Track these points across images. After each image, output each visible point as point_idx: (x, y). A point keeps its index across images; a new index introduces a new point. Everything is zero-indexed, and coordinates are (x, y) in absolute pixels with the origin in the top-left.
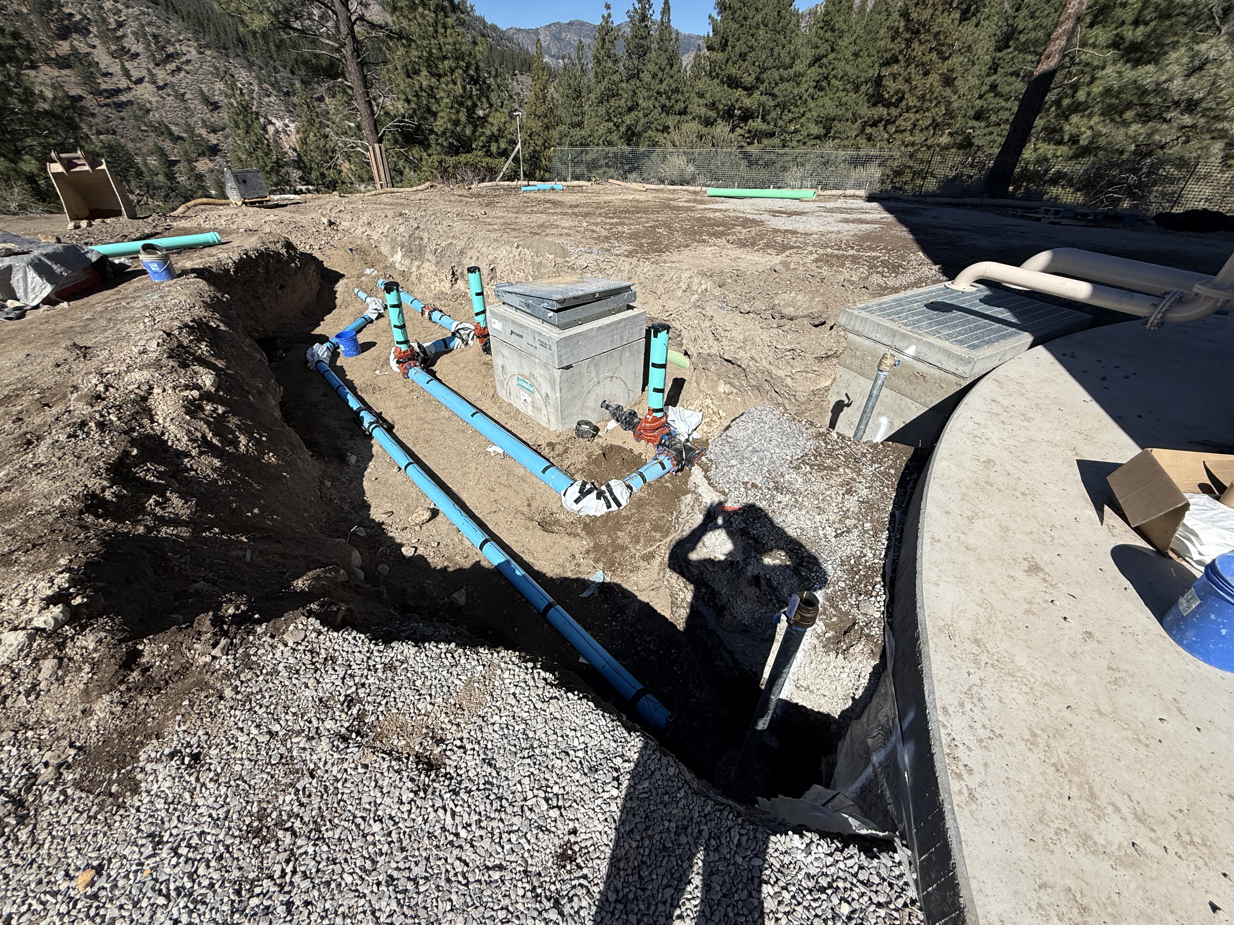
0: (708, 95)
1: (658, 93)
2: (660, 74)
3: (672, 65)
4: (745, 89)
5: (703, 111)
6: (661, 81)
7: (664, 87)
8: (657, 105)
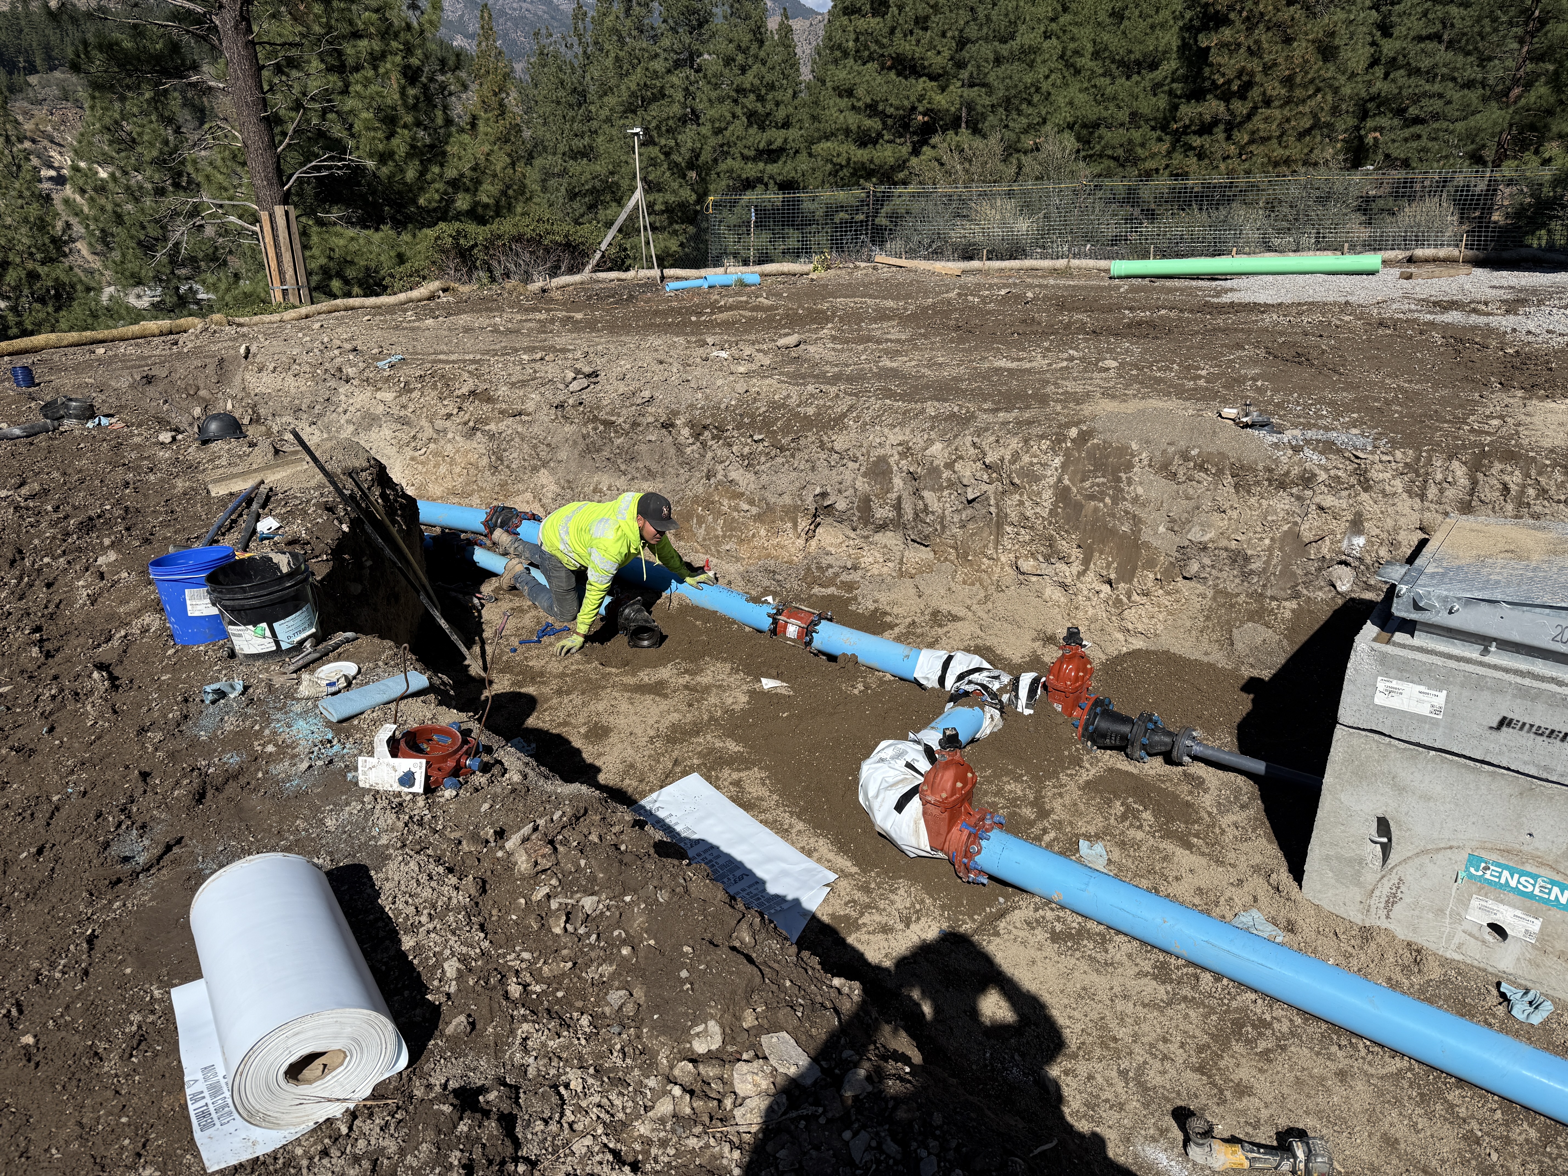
0: (860, 92)
1: (740, 90)
2: (740, 58)
3: (761, 43)
4: (932, 78)
5: (852, 120)
6: (743, 70)
7: (749, 80)
8: (739, 111)
